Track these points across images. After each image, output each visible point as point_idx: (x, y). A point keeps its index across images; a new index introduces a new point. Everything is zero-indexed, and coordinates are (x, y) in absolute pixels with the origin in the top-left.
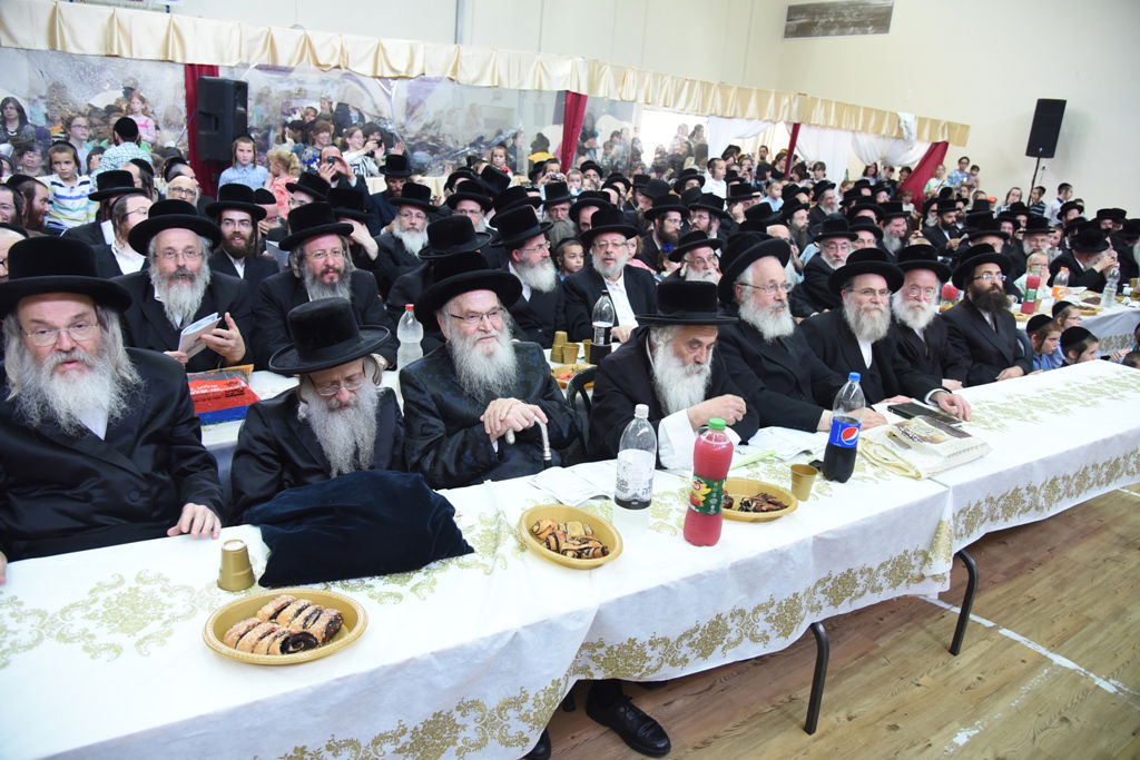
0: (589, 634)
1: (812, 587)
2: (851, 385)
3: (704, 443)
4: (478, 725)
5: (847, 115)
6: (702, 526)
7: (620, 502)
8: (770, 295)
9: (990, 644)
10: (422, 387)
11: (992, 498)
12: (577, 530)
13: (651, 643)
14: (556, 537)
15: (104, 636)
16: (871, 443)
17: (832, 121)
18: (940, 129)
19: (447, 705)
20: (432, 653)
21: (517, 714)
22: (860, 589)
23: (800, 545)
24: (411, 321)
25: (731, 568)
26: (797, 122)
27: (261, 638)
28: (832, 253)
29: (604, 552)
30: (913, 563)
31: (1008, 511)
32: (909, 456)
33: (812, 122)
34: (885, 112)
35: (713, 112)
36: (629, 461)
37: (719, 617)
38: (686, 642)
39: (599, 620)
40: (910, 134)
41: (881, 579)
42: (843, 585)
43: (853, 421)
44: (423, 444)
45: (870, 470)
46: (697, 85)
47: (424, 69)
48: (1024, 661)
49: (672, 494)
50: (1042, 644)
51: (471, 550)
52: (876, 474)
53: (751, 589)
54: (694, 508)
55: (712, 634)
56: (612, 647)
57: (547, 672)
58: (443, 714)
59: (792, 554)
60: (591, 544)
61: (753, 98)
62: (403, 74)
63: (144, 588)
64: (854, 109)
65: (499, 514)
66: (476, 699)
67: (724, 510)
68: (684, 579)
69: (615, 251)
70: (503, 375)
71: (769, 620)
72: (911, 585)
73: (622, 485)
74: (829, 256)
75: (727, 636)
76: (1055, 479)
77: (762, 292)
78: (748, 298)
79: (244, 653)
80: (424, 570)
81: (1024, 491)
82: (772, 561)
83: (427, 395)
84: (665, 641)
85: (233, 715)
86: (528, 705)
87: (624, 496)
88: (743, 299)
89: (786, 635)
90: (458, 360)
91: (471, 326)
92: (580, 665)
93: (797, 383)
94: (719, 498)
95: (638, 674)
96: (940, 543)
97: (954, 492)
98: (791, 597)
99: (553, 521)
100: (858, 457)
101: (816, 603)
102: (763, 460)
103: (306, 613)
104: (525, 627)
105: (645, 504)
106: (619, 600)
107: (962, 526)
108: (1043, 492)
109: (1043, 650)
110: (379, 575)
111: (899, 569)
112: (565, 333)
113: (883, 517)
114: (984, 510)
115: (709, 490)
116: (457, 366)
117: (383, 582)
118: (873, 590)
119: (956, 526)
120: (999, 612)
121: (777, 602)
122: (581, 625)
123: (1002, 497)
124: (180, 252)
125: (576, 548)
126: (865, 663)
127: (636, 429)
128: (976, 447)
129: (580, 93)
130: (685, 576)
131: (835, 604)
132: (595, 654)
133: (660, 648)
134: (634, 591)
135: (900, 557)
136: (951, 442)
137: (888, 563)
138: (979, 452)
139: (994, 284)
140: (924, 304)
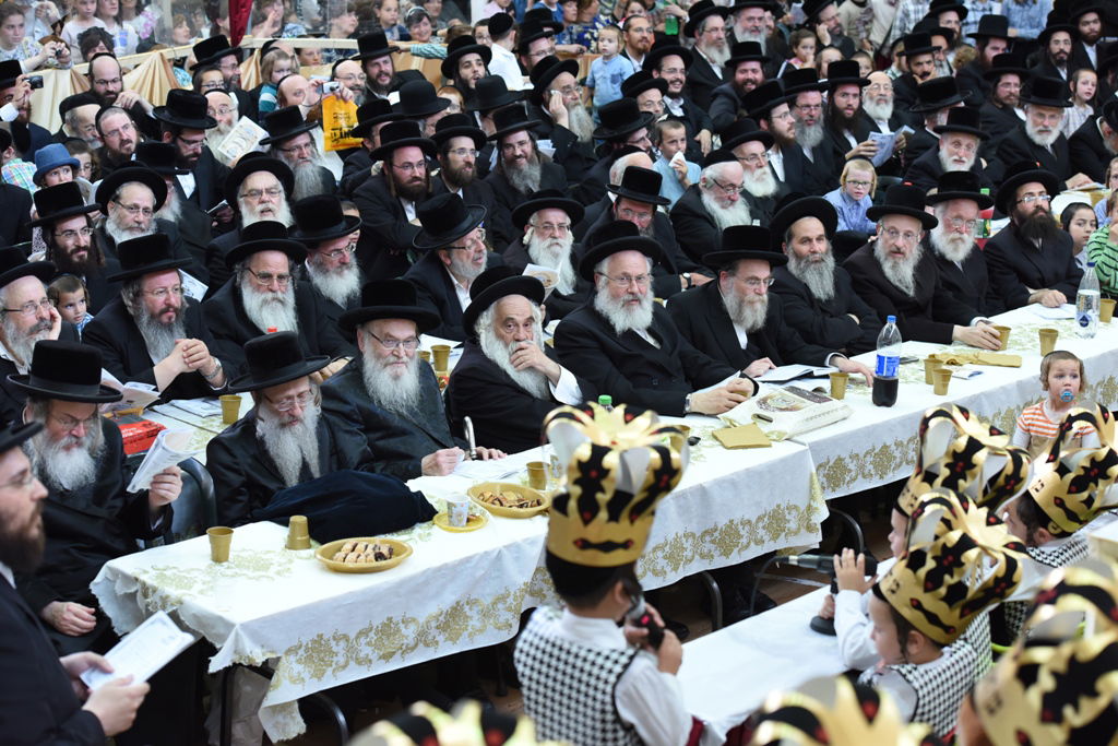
1: (698, 535)
4: (480, 616)
8: (623, 287)
11: (857, 455)
12: (512, 497)
14: (499, 501)
19: (461, 598)
21: (504, 607)
22: (745, 540)
27: (358, 557)
29: (539, 503)
31: (882, 469)
41: (761, 532)
42: (729, 536)
57: (520, 578)
58: (460, 604)
60: (526, 501)
66: (477, 597)
71: (665, 558)
72: (789, 538)
78: (603, 288)
81: (893, 447)
86: (510, 600)
88: (600, 288)
89: (676, 568)
92: (536, 588)
97: (812, 448)
101: (706, 551)
104: (505, 547)
107: (823, 479)
111: (776, 522)
114: (851, 467)
118: (757, 542)
121: (669, 542)
123: (868, 453)
124: (38, 303)
125: (517, 504)
128: (836, 410)
135: (774, 511)
136: (811, 407)
137: (764, 516)
138: (840, 414)
139: (1037, 207)
140: (965, 236)
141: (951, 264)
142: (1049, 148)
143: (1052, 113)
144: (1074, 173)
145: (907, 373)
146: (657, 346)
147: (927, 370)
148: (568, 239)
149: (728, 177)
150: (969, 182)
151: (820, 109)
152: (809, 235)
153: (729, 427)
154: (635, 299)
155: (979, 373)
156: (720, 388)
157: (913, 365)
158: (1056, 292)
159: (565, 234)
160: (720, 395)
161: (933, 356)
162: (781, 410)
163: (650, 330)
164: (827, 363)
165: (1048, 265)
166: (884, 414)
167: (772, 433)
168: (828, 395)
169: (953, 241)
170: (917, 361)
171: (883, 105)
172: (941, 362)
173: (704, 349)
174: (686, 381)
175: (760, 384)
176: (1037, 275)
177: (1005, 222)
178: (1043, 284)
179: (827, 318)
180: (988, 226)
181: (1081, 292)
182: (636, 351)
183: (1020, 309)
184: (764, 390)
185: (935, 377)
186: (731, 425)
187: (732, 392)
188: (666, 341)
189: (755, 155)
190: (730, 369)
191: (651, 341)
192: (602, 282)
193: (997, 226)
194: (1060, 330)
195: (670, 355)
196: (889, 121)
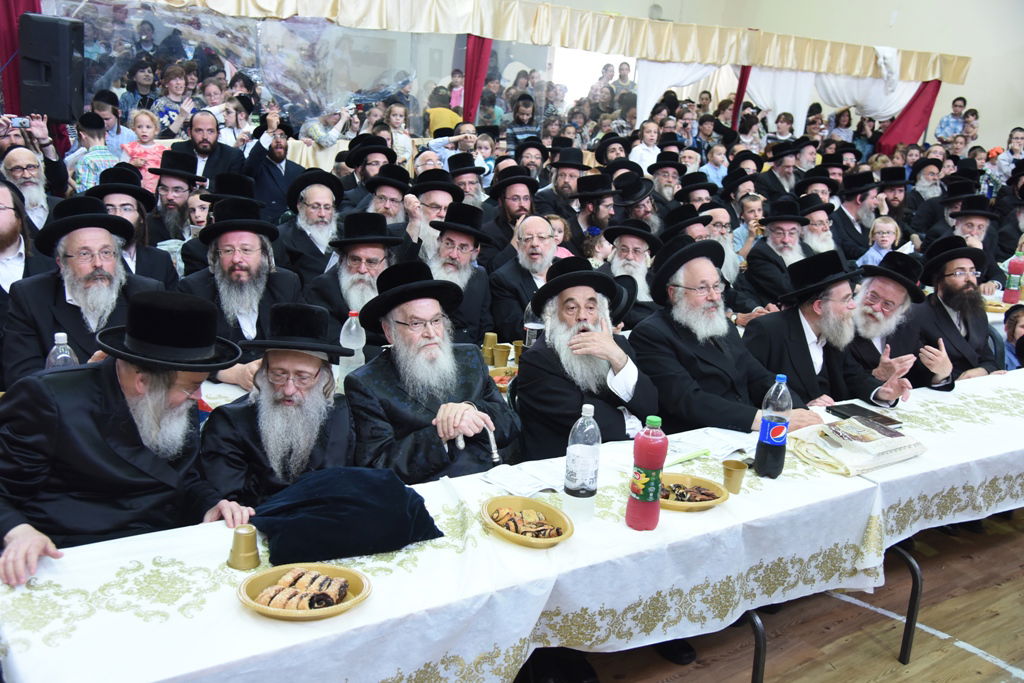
0: (548, 603)
1: (744, 574)
2: (778, 387)
3: (643, 437)
4: (457, 678)
5: (810, 51)
6: (642, 511)
7: (569, 491)
8: (701, 295)
9: (944, 655)
10: (370, 393)
11: (925, 496)
12: (532, 517)
13: (600, 613)
14: (514, 522)
15: (146, 604)
16: (803, 442)
17: (790, 62)
18: (930, 64)
19: (434, 657)
20: (427, 611)
21: (490, 668)
22: (792, 580)
23: (730, 531)
24: (354, 327)
25: (668, 549)
26: (746, 64)
27: (290, 598)
28: (779, 240)
29: (559, 533)
30: (844, 557)
31: (943, 510)
32: (841, 455)
33: (765, 64)
34: (859, 47)
35: (644, 55)
36: (577, 454)
37: (659, 593)
38: (630, 615)
39: (557, 590)
40: (891, 72)
41: (813, 571)
42: (774, 574)
43: (781, 420)
44: (374, 447)
45: (801, 467)
46: (624, 21)
47: (297, 9)
48: (979, 673)
49: (613, 488)
50: (1001, 658)
51: (441, 535)
52: (807, 471)
53: (687, 571)
54: (634, 496)
55: (653, 611)
56: (567, 615)
57: (516, 631)
58: (432, 665)
59: (723, 539)
60: (545, 527)
61: (694, 37)
62: (274, 15)
63: (164, 570)
64: (819, 45)
65: (462, 504)
66: (456, 654)
67: (662, 500)
68: (628, 556)
69: (541, 245)
70: (444, 380)
71: (704, 601)
72: (844, 579)
73: (571, 475)
74: (775, 243)
75: (667, 614)
76: (995, 479)
77: (693, 293)
78: (680, 299)
79: (276, 609)
80: (404, 550)
81: (960, 490)
82: (706, 544)
83: (376, 401)
84: (613, 612)
85: (277, 656)
86: (500, 661)
87: (573, 486)
88: (676, 300)
89: (722, 615)
90: (402, 366)
91: (416, 333)
92: (539, 633)
93: (732, 383)
94: (656, 486)
95: (589, 643)
96: (871, 537)
97: (883, 488)
98: (725, 580)
99: (510, 509)
100: (788, 456)
101: (749, 590)
102: (697, 458)
103: (319, 581)
104: (499, 591)
105: (591, 493)
106: (574, 572)
107: (893, 522)
108: (981, 491)
109: (1001, 664)
110: (366, 555)
111: (830, 562)
112: (495, 335)
113: (810, 509)
114: (917, 508)
115: (648, 479)
116: (401, 372)
117: (371, 560)
118: (806, 582)
119: (886, 522)
120: (956, 625)
121: (712, 584)
122: (543, 592)
123: (936, 495)
124: (96, 252)
125: (534, 530)
126: (808, 669)
127: (583, 425)
128: (910, 447)
129: (484, 36)
130: (628, 554)
131: (769, 592)
132: (552, 622)
133: (608, 619)
134: (585, 564)
135: (831, 550)
136: (882, 441)
137: (819, 555)
138: (912, 451)
139: (967, 282)
154: (715, 306)
192: (678, 293)
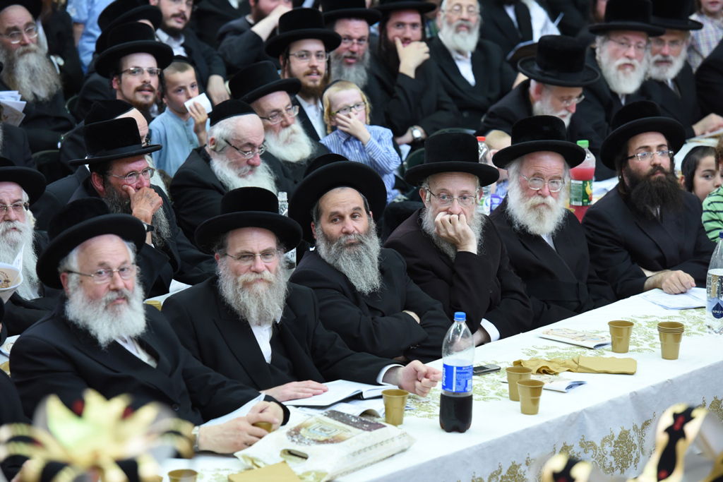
77: (90, 281)
88: (70, 291)
128: (393, 440)
136: (359, 438)
138: (397, 445)
139: (655, 165)
140: (550, 200)
141: (537, 239)
142: (670, 83)
143: (672, 38)
144: (704, 114)
145: (485, 387)
146: (153, 364)
147: (510, 382)
148: (28, 221)
149: (244, 134)
150: (546, 128)
151: (365, 44)
152: (341, 210)
153: (250, 469)
154: (122, 297)
155: (580, 384)
156: (239, 419)
157: (493, 376)
158: (680, 272)
159: (23, 215)
160: (239, 429)
161: (518, 363)
162: (319, 442)
163: (141, 341)
164: (380, 380)
165: (669, 238)
166: (456, 442)
167: (308, 473)
168: (381, 420)
169: (534, 207)
170: (498, 370)
171: (464, 33)
172: (528, 371)
173: (215, 364)
174: (193, 408)
175: (291, 409)
176: (656, 253)
177: (611, 184)
178: (664, 264)
179: (378, 318)
180: (588, 190)
181: (712, 272)
182: (125, 372)
183: (632, 297)
184: (297, 417)
185: (522, 391)
186: (254, 464)
187: (254, 425)
188: (164, 358)
189: (278, 111)
190: (252, 391)
191: (143, 357)
192: (72, 282)
193: (600, 189)
194: (686, 323)
195: (170, 375)
196: (473, 54)
